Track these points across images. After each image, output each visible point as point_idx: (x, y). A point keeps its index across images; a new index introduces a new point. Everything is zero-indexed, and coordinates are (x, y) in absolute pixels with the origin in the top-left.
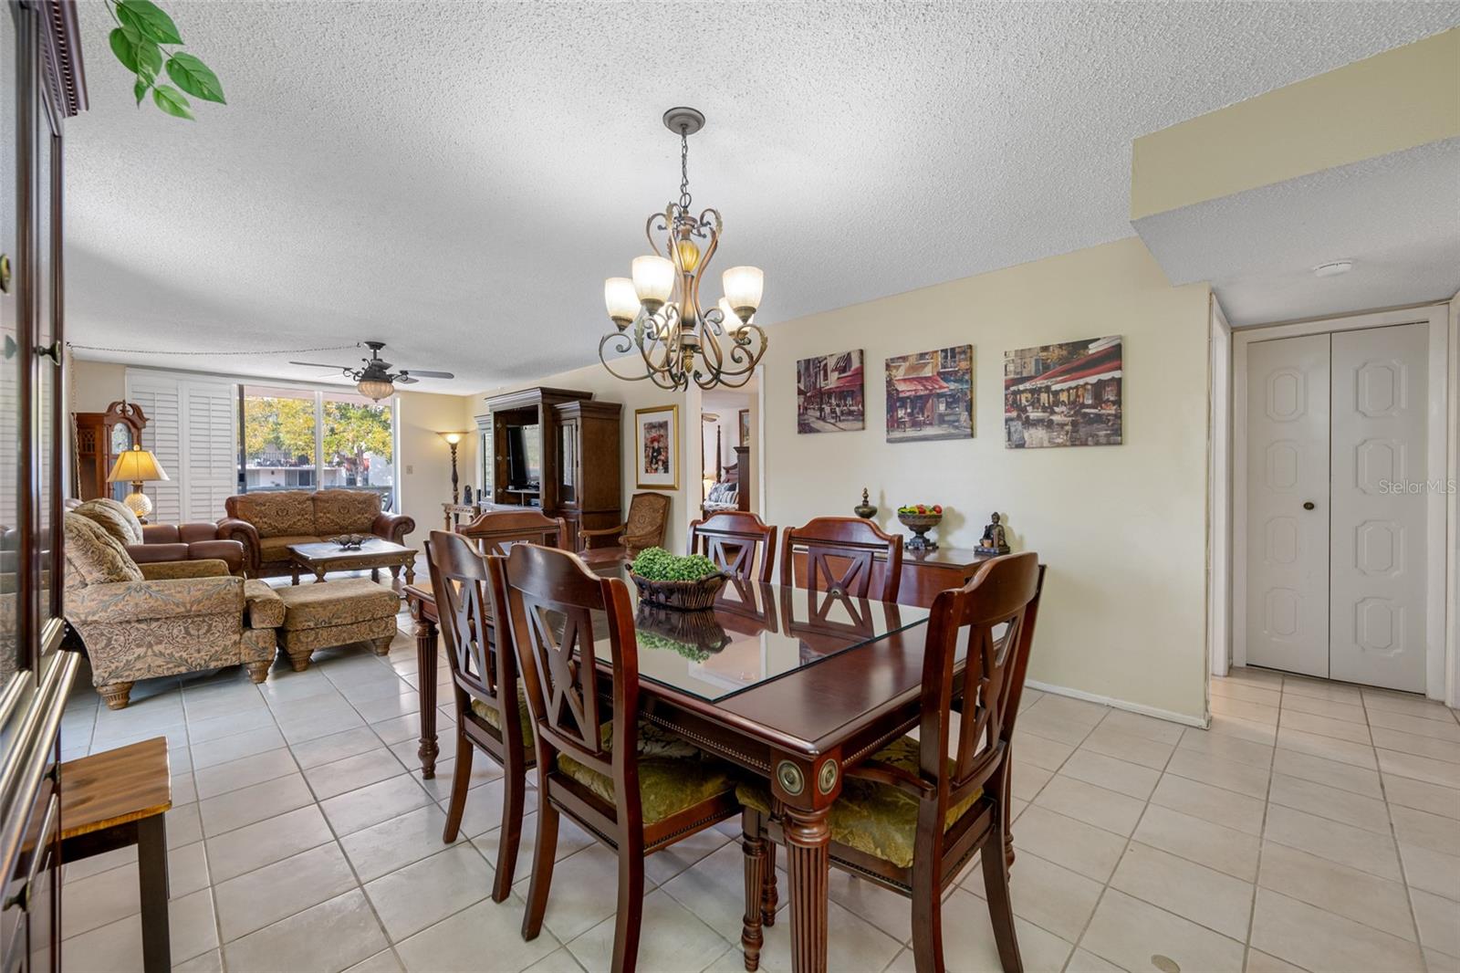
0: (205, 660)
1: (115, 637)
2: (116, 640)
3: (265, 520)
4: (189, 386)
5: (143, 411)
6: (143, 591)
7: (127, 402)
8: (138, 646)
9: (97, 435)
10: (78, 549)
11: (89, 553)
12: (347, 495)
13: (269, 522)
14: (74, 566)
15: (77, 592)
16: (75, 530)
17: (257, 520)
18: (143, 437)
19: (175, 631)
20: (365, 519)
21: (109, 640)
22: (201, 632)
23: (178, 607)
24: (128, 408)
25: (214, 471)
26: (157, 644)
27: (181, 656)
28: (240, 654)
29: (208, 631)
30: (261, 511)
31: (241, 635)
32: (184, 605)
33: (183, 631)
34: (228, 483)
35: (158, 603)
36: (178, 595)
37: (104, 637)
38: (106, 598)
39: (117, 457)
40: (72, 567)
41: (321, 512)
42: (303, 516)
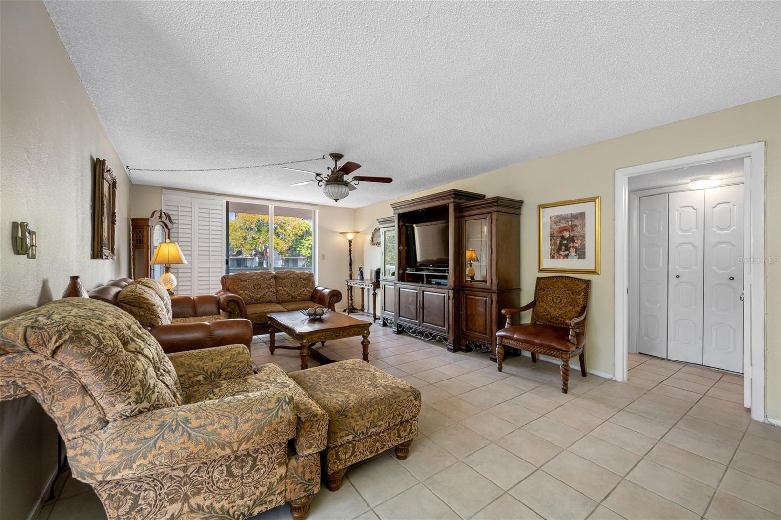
0: (249, 507)
1: (143, 494)
2: (144, 499)
3: (246, 292)
4: (198, 201)
5: (172, 218)
6: (180, 429)
7: (163, 211)
8: (172, 502)
9: (144, 233)
10: (96, 372)
11: (112, 376)
12: (296, 274)
13: (249, 293)
14: (91, 395)
15: (93, 437)
16: (94, 341)
17: (241, 292)
18: (172, 235)
19: (216, 474)
20: (307, 292)
21: (136, 499)
22: (245, 470)
23: (223, 449)
24: (163, 215)
25: (212, 257)
26: (195, 494)
27: (223, 506)
28: (285, 490)
29: (252, 468)
30: (244, 286)
31: (287, 465)
32: (230, 445)
33: (225, 473)
34: (219, 265)
35: (200, 447)
36: (224, 432)
37: (128, 497)
38: (132, 446)
39: (156, 248)
40: (88, 398)
41: (280, 286)
42: (269, 289)
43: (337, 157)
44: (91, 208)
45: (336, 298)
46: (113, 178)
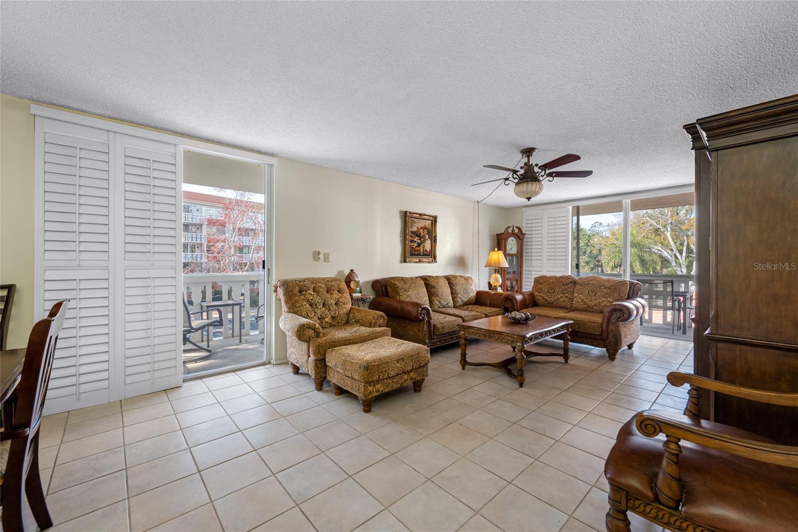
4: (548, 212)
5: (523, 230)
7: (515, 226)
13: (543, 296)
18: (524, 243)
24: (515, 229)
25: (557, 261)
41: (577, 293)
42: (564, 294)
43: (528, 152)
44: (401, 233)
45: (618, 314)
46: (433, 217)
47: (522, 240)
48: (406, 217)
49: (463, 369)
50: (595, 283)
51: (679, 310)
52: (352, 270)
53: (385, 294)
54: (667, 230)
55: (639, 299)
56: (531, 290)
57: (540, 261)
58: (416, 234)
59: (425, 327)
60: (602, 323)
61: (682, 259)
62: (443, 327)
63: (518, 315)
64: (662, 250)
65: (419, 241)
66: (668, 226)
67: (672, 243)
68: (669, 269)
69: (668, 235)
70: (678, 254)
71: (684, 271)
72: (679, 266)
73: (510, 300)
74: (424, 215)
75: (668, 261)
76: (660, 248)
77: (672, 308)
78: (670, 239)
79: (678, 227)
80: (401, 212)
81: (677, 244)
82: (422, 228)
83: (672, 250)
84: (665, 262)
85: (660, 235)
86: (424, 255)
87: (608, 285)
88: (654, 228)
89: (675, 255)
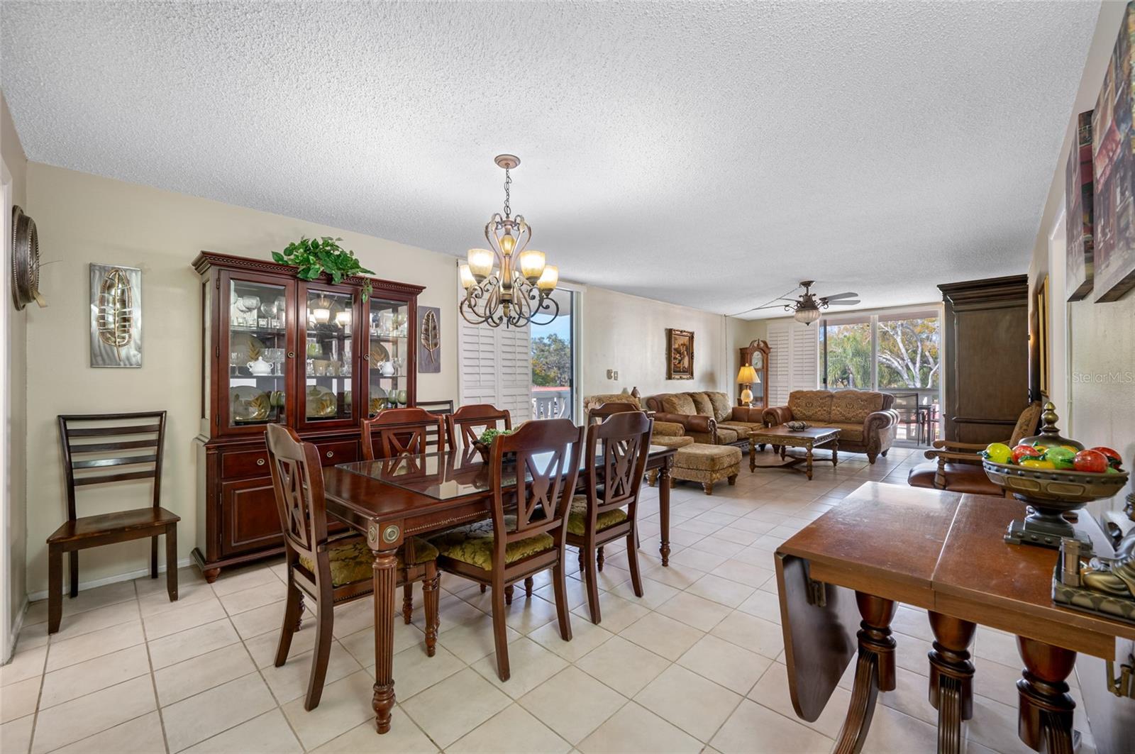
4: (794, 326)
5: (769, 344)
13: (801, 410)
18: (770, 358)
24: (761, 343)
34: (812, 384)
41: (834, 406)
42: (822, 408)
43: (807, 284)
44: (666, 350)
45: (878, 422)
46: (691, 333)
47: (767, 354)
48: (670, 333)
49: (752, 471)
50: (852, 396)
51: (923, 424)
52: (635, 388)
53: (661, 410)
54: (897, 333)
55: (891, 410)
56: (787, 404)
57: (786, 377)
58: (678, 351)
59: (713, 437)
60: (863, 431)
61: (915, 370)
62: (725, 438)
63: (797, 424)
64: (891, 359)
65: (680, 358)
66: (898, 329)
67: (903, 351)
68: (900, 383)
69: (899, 340)
70: (911, 365)
71: (918, 385)
72: (911, 379)
73: (772, 414)
74: (685, 332)
75: (898, 373)
76: (889, 357)
77: (917, 421)
78: (901, 345)
79: (908, 328)
80: (666, 329)
81: (909, 351)
82: (682, 345)
83: (903, 360)
84: (894, 374)
85: (888, 339)
86: (684, 372)
87: (864, 397)
88: (881, 332)
89: (907, 366)
